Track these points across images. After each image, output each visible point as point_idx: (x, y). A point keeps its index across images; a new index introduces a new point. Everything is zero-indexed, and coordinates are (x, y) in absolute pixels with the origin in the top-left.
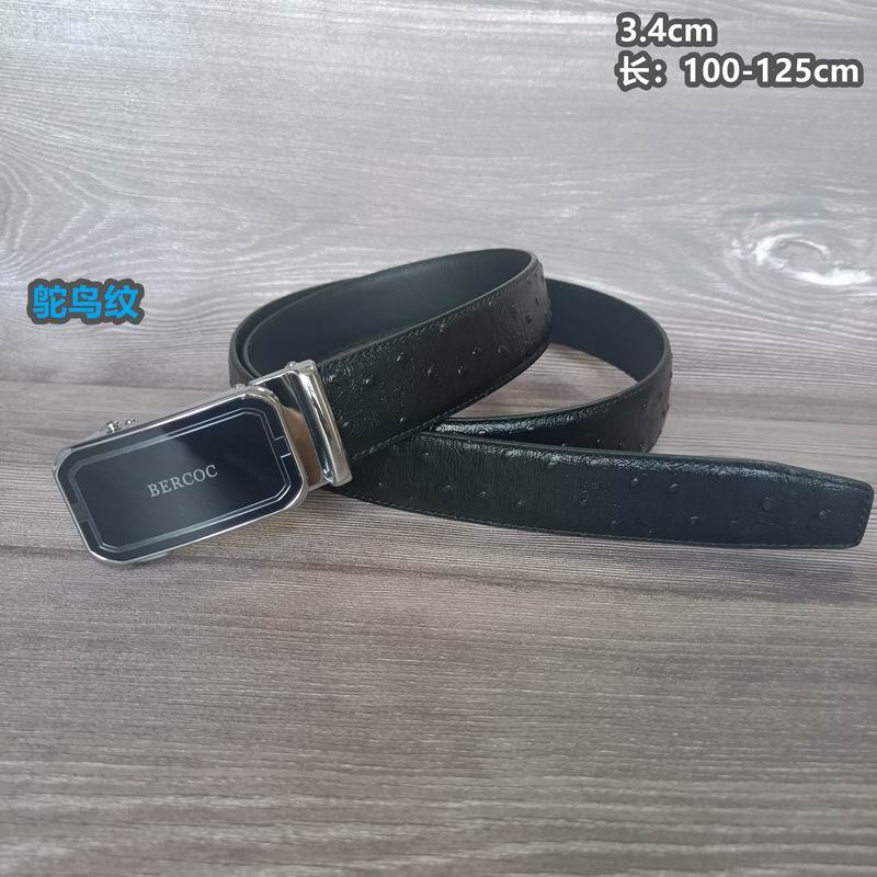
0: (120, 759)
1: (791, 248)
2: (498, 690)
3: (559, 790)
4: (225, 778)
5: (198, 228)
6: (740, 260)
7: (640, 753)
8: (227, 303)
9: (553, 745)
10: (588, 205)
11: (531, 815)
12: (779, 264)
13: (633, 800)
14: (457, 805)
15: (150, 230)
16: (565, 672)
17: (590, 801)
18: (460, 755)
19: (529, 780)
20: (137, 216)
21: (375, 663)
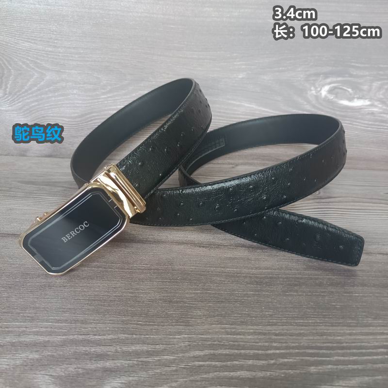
0: (58, 321)
1: (337, 90)
2: (199, 292)
3: (217, 330)
4: (95, 328)
5: (85, 83)
6: (315, 95)
7: (249, 315)
8: (98, 116)
9: (217, 313)
10: (250, 72)
11: (206, 340)
12: (331, 97)
13: (244, 334)
14: (179, 337)
15: (64, 84)
16: (225, 284)
17: (228, 334)
18: (181, 317)
19: (206, 327)
20: (58, 79)
21: (153, 282)
